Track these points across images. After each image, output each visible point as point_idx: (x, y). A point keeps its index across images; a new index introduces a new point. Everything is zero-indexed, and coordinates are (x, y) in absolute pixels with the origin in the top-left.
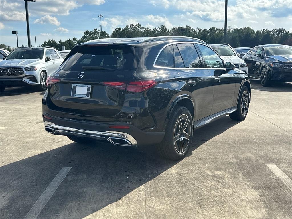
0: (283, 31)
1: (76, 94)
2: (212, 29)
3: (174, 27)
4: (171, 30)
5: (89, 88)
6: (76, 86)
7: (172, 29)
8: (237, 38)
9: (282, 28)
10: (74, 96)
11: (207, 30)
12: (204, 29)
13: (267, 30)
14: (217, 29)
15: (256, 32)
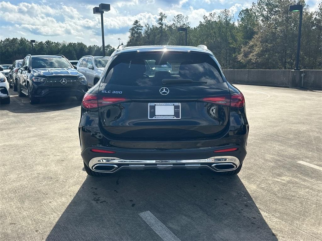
0: (110, 48)
1: (156, 116)
2: (48, 42)
3: (8, 38)
4: (4, 41)
5: (176, 107)
6: (155, 105)
7: (6, 40)
8: (74, 52)
9: (109, 45)
10: (154, 118)
11: (43, 43)
12: (40, 42)
13: (97, 46)
14: (53, 43)
15: (88, 47)
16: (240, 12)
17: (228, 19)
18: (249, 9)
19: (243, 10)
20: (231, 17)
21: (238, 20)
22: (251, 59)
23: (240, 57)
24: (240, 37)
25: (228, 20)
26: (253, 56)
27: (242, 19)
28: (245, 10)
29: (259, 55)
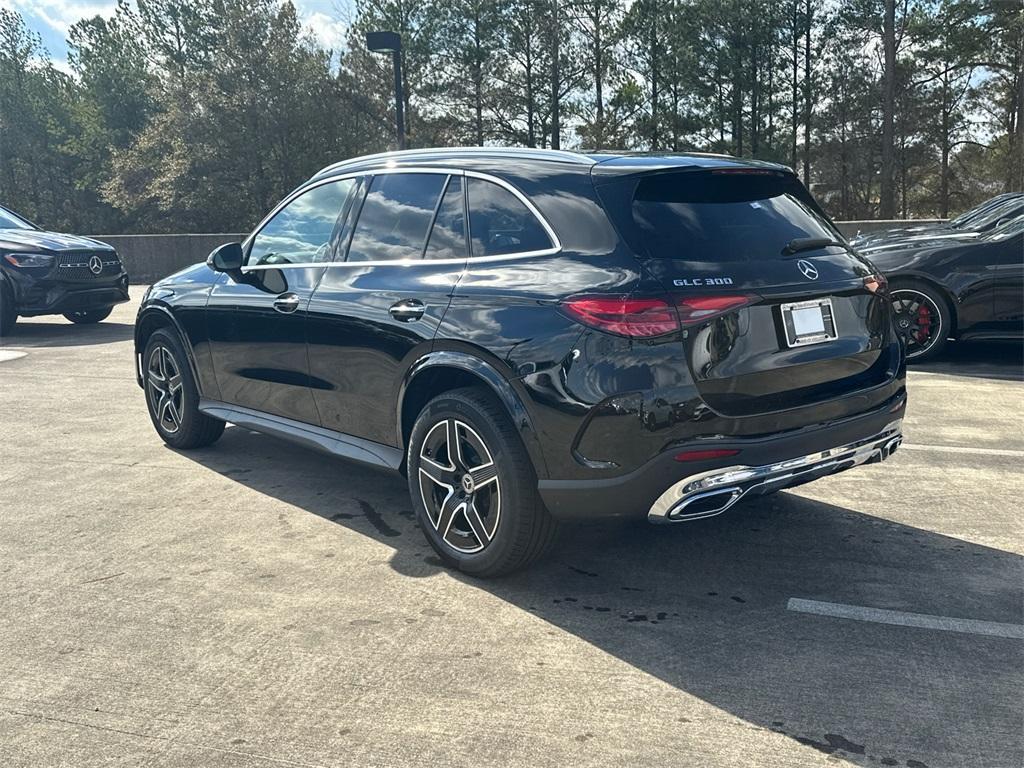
1: (797, 337)
5: (825, 310)
6: (792, 308)
10: (796, 344)
16: (72, 27)
17: (20, 47)
18: (107, 19)
19: (83, 21)
20: (32, 42)
21: (70, 56)
22: (157, 199)
23: (110, 192)
24: (89, 118)
25: (18, 51)
26: (163, 186)
27: (87, 55)
28: (93, 22)
29: (183, 184)
